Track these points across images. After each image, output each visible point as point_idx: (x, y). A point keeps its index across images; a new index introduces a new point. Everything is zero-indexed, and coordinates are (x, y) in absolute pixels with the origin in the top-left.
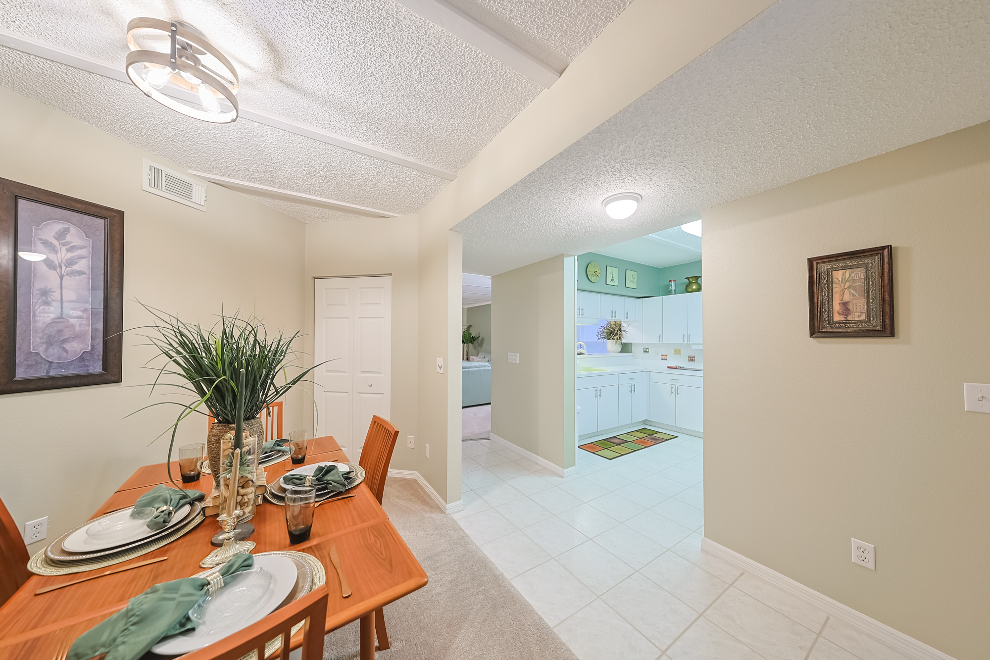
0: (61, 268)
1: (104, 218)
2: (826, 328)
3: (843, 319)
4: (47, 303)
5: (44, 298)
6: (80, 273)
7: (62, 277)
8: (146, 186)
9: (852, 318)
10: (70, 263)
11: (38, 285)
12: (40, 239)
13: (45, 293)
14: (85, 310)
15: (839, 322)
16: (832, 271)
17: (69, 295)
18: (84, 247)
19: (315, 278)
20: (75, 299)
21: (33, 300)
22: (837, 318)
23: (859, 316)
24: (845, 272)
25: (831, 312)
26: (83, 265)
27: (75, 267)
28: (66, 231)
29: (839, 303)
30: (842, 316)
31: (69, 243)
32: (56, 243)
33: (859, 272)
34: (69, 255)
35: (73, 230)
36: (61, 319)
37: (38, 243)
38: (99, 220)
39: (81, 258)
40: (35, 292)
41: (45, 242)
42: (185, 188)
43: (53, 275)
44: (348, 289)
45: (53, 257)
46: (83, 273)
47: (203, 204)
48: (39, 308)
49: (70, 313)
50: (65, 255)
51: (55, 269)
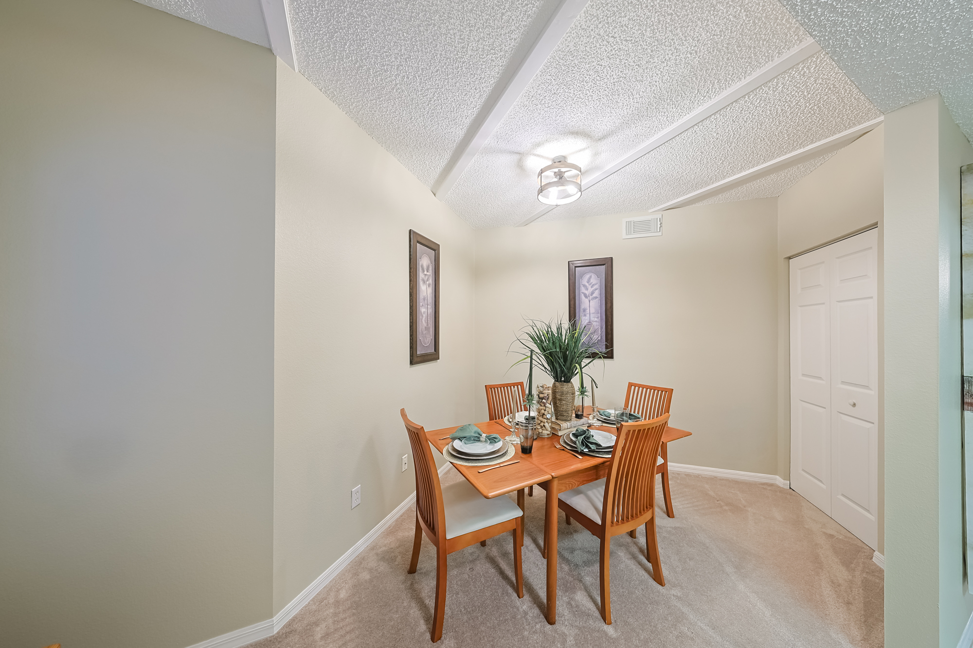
0: (589, 296)
1: (604, 265)
4: (585, 315)
5: (584, 312)
6: (596, 298)
7: (589, 301)
8: (625, 236)
10: (592, 293)
11: (582, 307)
12: (582, 284)
13: (584, 310)
14: (598, 317)
17: (592, 310)
18: (597, 283)
19: (790, 258)
20: (594, 312)
21: (581, 314)
26: (597, 293)
27: (594, 295)
28: (591, 277)
31: (591, 283)
32: (587, 284)
34: (592, 289)
35: (593, 276)
36: (590, 323)
37: (582, 286)
38: (603, 266)
39: (596, 289)
40: (581, 310)
41: (584, 286)
42: (645, 226)
43: (587, 300)
44: (823, 262)
45: (586, 292)
46: (597, 298)
47: (658, 230)
48: (583, 318)
49: (593, 319)
50: (590, 290)
51: (587, 298)
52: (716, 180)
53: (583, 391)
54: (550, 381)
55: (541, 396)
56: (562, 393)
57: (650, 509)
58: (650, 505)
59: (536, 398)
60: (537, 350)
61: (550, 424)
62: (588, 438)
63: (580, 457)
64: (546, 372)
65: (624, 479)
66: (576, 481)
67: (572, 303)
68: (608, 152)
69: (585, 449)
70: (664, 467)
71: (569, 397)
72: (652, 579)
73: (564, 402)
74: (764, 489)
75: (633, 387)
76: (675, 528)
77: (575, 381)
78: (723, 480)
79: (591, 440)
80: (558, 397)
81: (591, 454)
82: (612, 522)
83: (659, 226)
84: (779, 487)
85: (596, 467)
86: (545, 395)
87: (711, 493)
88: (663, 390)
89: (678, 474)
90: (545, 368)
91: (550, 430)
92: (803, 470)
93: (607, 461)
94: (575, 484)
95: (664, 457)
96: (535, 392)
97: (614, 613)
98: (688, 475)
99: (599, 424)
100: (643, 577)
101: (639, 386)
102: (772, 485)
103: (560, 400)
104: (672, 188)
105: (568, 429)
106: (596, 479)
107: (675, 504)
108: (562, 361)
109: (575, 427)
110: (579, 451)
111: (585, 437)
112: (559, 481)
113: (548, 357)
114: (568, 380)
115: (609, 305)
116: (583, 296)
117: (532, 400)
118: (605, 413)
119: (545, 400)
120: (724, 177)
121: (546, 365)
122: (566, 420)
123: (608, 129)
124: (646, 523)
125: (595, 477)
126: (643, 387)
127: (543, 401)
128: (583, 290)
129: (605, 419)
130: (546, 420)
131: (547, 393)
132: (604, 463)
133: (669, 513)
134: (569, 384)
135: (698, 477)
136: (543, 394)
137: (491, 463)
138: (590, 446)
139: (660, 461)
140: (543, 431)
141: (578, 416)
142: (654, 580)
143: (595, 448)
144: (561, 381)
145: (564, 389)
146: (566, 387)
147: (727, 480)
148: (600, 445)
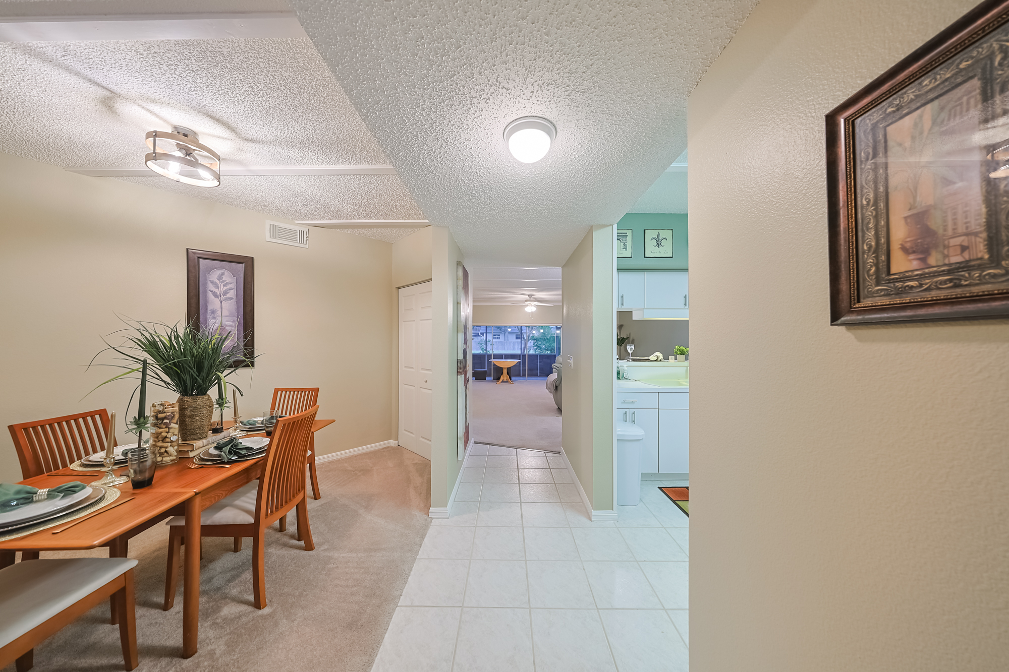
0: (221, 296)
1: (242, 263)
2: (871, 295)
3: (915, 264)
4: (214, 318)
5: (213, 315)
6: (231, 299)
7: (221, 302)
8: (268, 238)
9: (940, 256)
10: (225, 293)
11: (210, 308)
12: (210, 281)
13: (213, 312)
14: (233, 321)
15: (904, 277)
16: (885, 128)
17: (225, 313)
18: (232, 283)
19: (399, 288)
20: (228, 314)
21: (208, 317)
22: (901, 264)
23: (964, 248)
24: (921, 117)
25: (884, 250)
26: (232, 294)
27: (228, 295)
28: (223, 274)
29: (906, 218)
30: (912, 257)
31: (224, 281)
32: (218, 282)
33: (960, 98)
34: (225, 288)
35: (227, 273)
36: (222, 327)
37: (209, 283)
38: (241, 265)
39: (231, 289)
40: (209, 311)
41: (213, 282)
42: (291, 235)
43: (217, 301)
44: (414, 295)
45: (216, 290)
46: (233, 299)
47: (305, 243)
48: (211, 322)
49: (226, 323)
50: (222, 288)
51: (218, 298)
52: (354, 218)
53: (221, 401)
54: (172, 396)
55: (160, 416)
56: (195, 408)
57: (302, 490)
58: (303, 487)
59: (151, 420)
60: (150, 360)
61: (176, 447)
62: (236, 446)
63: (227, 466)
64: (168, 388)
65: (277, 481)
66: (223, 491)
67: (193, 301)
68: (256, 155)
69: (233, 457)
70: (312, 457)
71: (205, 411)
72: (303, 551)
73: (197, 418)
74: (383, 451)
75: (279, 392)
76: (322, 505)
77: (213, 393)
78: (357, 456)
79: (240, 447)
80: (188, 413)
81: (242, 458)
82: (267, 515)
83: (305, 239)
84: (392, 447)
85: (247, 470)
86: (168, 414)
87: (349, 468)
88: (309, 390)
89: (323, 464)
90: (165, 382)
91: (176, 454)
92: (405, 430)
93: (260, 461)
94: (222, 494)
95: (312, 449)
96: (148, 412)
97: (269, 596)
98: (331, 462)
99: (244, 433)
100: (295, 554)
101: (286, 390)
102: (388, 447)
103: (192, 416)
104: (319, 211)
105: (203, 447)
106: (247, 482)
107: (322, 487)
108: (195, 370)
109: (213, 443)
110: (226, 461)
111: (232, 446)
112: (202, 497)
113: (172, 368)
114: (203, 392)
115: (249, 308)
116: (210, 296)
117: (146, 423)
118: (250, 422)
119: (168, 419)
120: (359, 219)
121: (168, 380)
122: (199, 439)
123: (259, 137)
124: (297, 506)
125: (245, 481)
126: (290, 390)
127: (165, 421)
128: (211, 287)
129: (250, 428)
130: (169, 444)
131: (170, 411)
132: (256, 463)
133: (316, 496)
134: (206, 397)
135: (339, 461)
136: (165, 412)
137: (77, 517)
138: (240, 451)
139: (309, 453)
140: (164, 459)
141: (216, 431)
142: (306, 550)
143: (246, 452)
144: (192, 395)
145: (198, 403)
146: (200, 401)
147: (361, 455)
148: (252, 448)
